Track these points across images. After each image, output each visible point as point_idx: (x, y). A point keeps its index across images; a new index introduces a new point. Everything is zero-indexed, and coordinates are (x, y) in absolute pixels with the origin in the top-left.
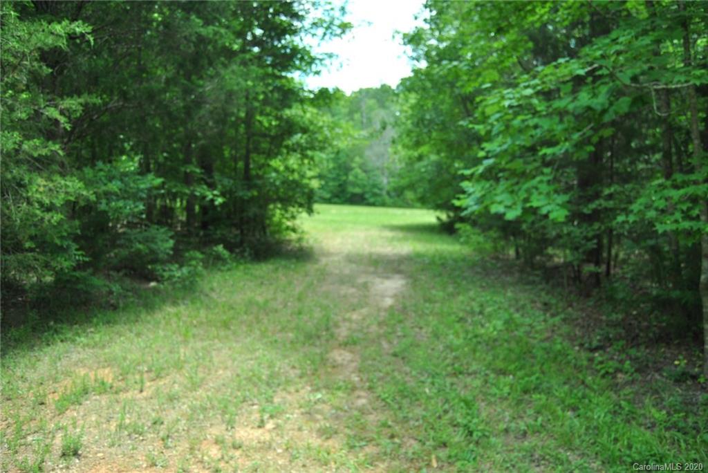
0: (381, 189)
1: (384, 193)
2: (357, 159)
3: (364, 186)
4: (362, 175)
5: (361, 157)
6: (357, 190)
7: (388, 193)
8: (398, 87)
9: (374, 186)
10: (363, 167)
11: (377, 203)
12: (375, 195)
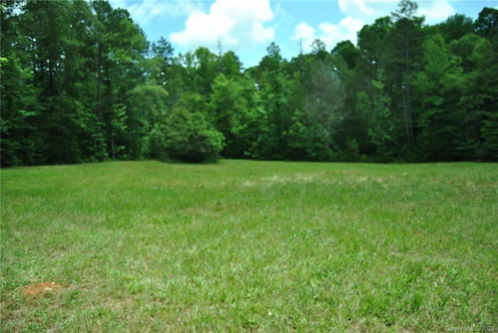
0: (323, 143)
1: (326, 146)
2: (297, 112)
3: (306, 140)
4: (303, 129)
5: (301, 110)
6: (298, 145)
7: (331, 146)
8: (332, 51)
9: (317, 139)
10: (303, 119)
11: (320, 158)
12: (317, 149)
